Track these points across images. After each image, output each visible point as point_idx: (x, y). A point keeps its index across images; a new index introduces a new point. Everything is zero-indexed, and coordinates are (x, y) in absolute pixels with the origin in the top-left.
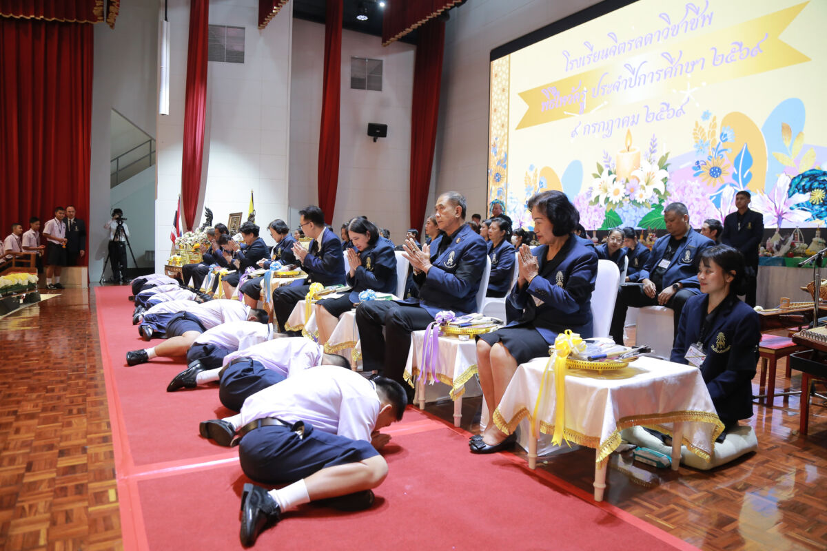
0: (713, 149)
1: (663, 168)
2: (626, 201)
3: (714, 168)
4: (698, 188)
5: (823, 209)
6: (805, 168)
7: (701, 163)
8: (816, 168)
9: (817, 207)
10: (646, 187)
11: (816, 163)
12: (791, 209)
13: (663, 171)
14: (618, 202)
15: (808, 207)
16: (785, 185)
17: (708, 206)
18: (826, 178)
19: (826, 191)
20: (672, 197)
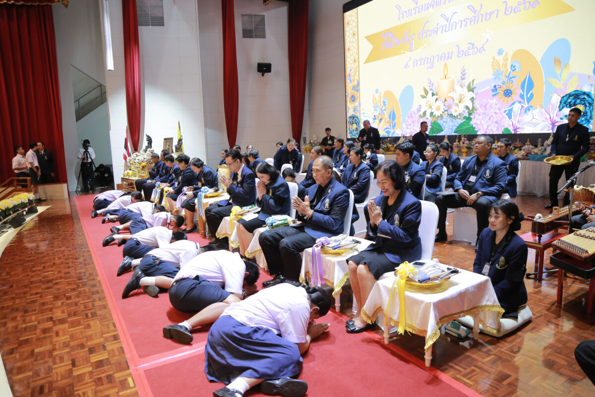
0: (506, 76)
2: (445, 115)
3: (507, 90)
4: (496, 104)
6: (570, 90)
7: (497, 87)
8: (579, 89)
10: (459, 104)
11: (578, 87)
12: (562, 118)
13: (471, 92)
14: (439, 115)
16: (557, 102)
17: (503, 117)
18: (585, 97)
19: (586, 106)
20: (477, 112)
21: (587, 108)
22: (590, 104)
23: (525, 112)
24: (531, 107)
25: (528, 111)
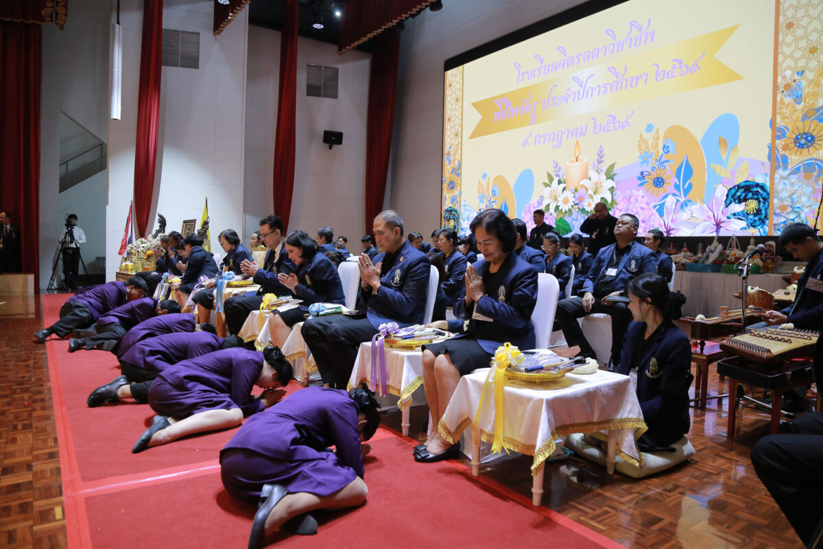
0: (656, 160)
1: (609, 178)
2: (575, 209)
3: (658, 178)
4: (643, 197)
5: (756, 218)
6: (740, 180)
7: (645, 173)
8: (750, 180)
9: (751, 217)
10: (594, 196)
11: (749, 176)
12: (728, 218)
13: (610, 180)
14: (567, 210)
15: (744, 216)
16: (723, 195)
17: (652, 214)
18: (759, 189)
19: (759, 202)
20: (618, 207)
21: (762, 204)
22: (764, 198)
23: (682, 208)
24: (689, 201)
25: (684, 207)
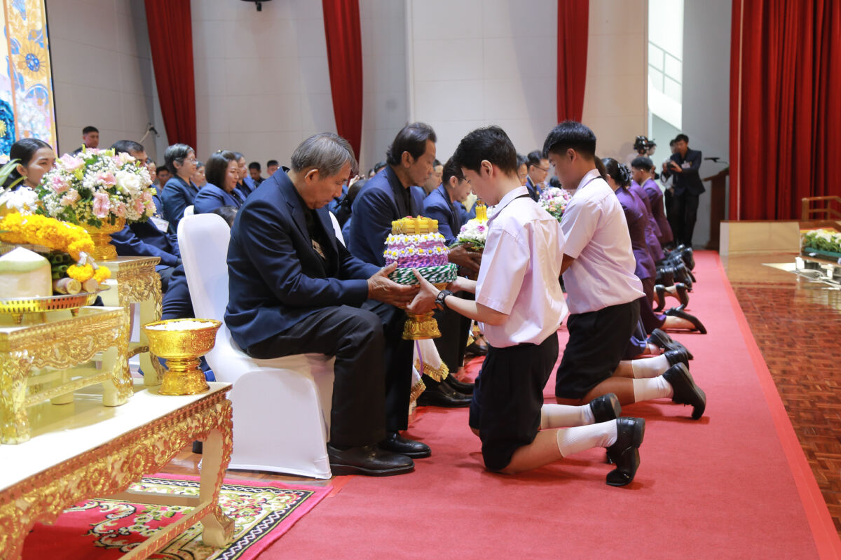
18: (4, 109)
19: (7, 123)
22: (11, 121)
